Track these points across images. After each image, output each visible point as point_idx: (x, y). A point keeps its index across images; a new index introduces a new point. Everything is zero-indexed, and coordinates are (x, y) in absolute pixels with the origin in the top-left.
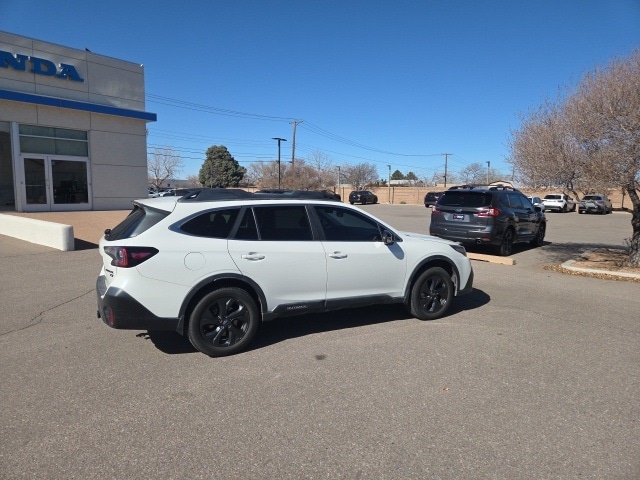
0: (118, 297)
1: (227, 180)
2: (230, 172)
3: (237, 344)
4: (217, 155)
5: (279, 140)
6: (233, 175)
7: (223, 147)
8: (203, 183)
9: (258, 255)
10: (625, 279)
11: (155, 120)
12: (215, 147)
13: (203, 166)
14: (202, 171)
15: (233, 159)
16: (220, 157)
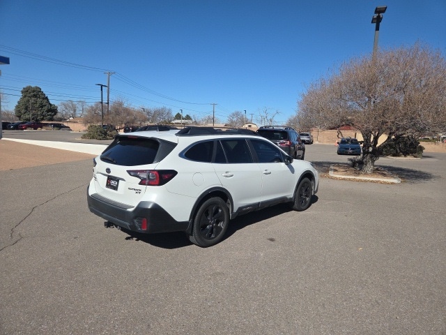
0: (151, 209)
1: (42, 115)
2: (46, 108)
3: (218, 236)
4: (32, 94)
5: (102, 86)
6: (48, 111)
7: (37, 88)
8: (19, 117)
9: (229, 174)
10: (365, 181)
11: (8, 63)
12: (30, 87)
13: (19, 102)
14: (17, 107)
15: (47, 98)
16: (35, 96)
